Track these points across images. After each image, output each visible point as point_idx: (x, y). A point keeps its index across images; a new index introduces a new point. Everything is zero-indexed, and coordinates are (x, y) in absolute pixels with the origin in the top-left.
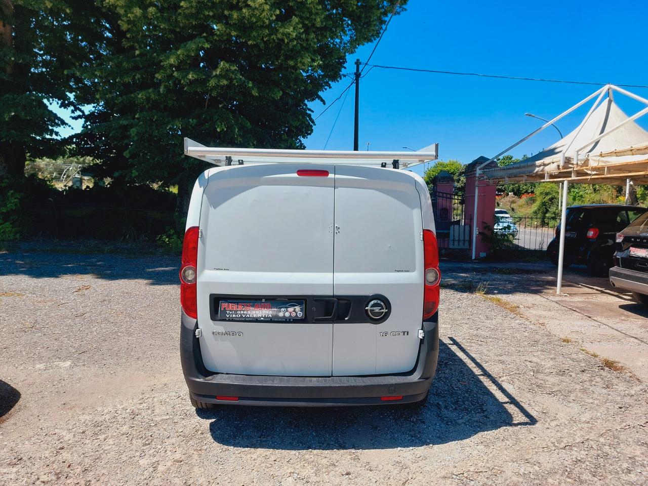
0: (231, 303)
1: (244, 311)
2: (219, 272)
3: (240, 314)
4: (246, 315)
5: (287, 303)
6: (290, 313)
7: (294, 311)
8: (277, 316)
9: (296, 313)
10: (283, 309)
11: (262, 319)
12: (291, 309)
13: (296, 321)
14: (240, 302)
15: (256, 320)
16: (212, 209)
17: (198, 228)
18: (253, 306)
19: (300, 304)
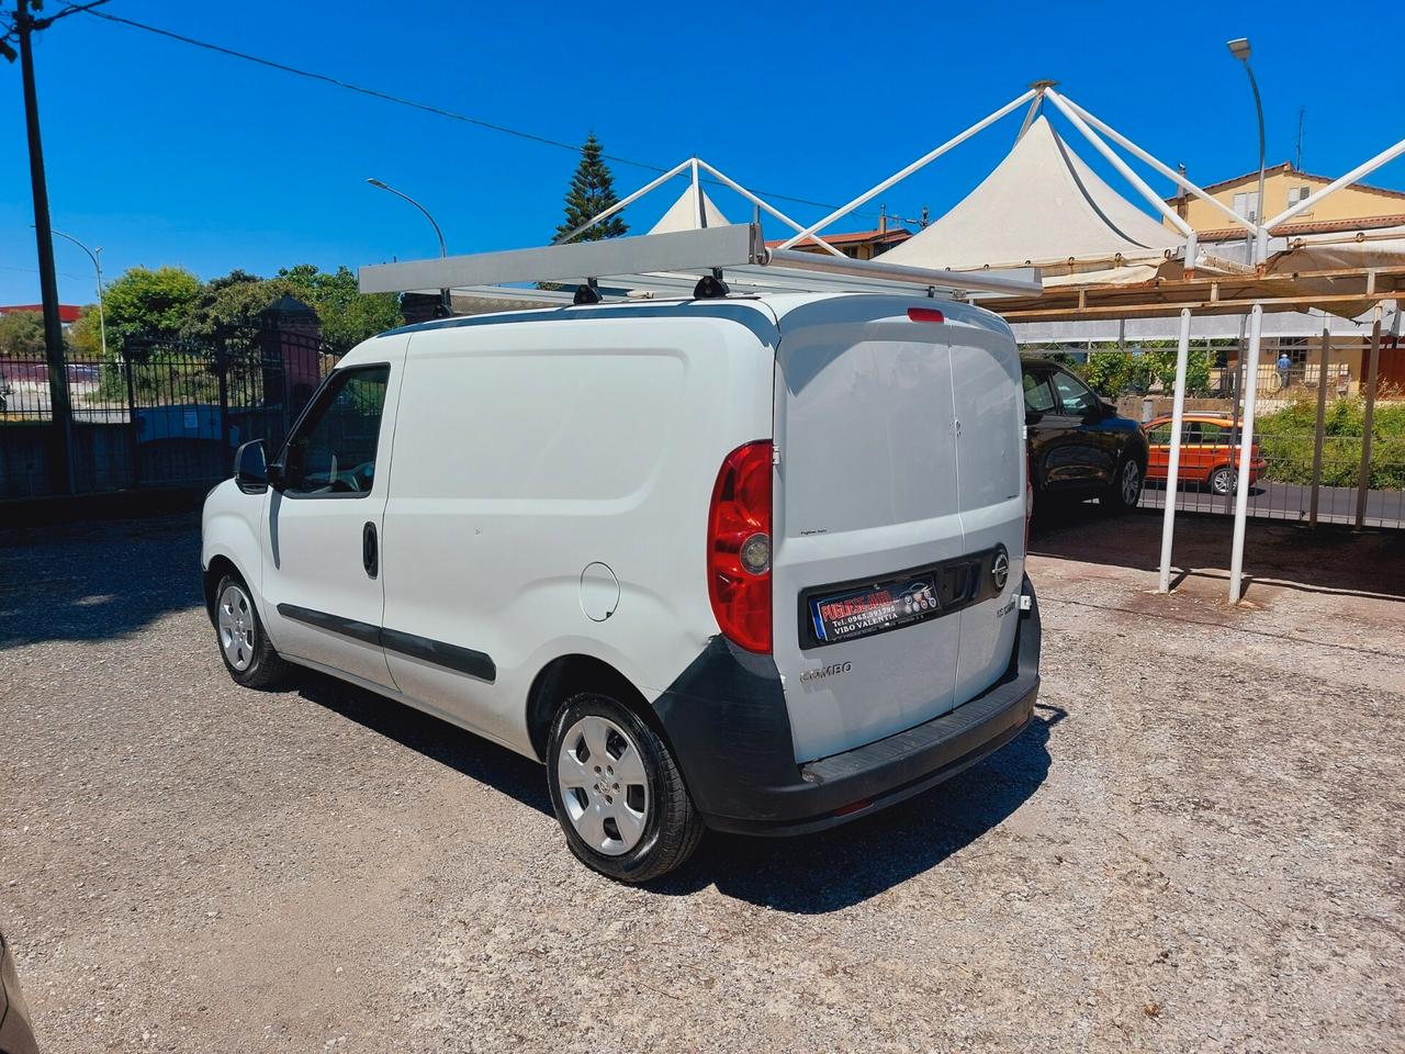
0: (833, 602)
1: (856, 615)
2: (810, 539)
3: (853, 623)
4: (862, 621)
5: (908, 584)
6: (919, 603)
7: (923, 598)
8: (902, 615)
9: (927, 601)
10: (908, 599)
11: (887, 624)
12: (918, 596)
13: (928, 615)
14: (846, 599)
15: (878, 630)
16: (790, 396)
17: (770, 442)
18: (866, 602)
19: (927, 582)
